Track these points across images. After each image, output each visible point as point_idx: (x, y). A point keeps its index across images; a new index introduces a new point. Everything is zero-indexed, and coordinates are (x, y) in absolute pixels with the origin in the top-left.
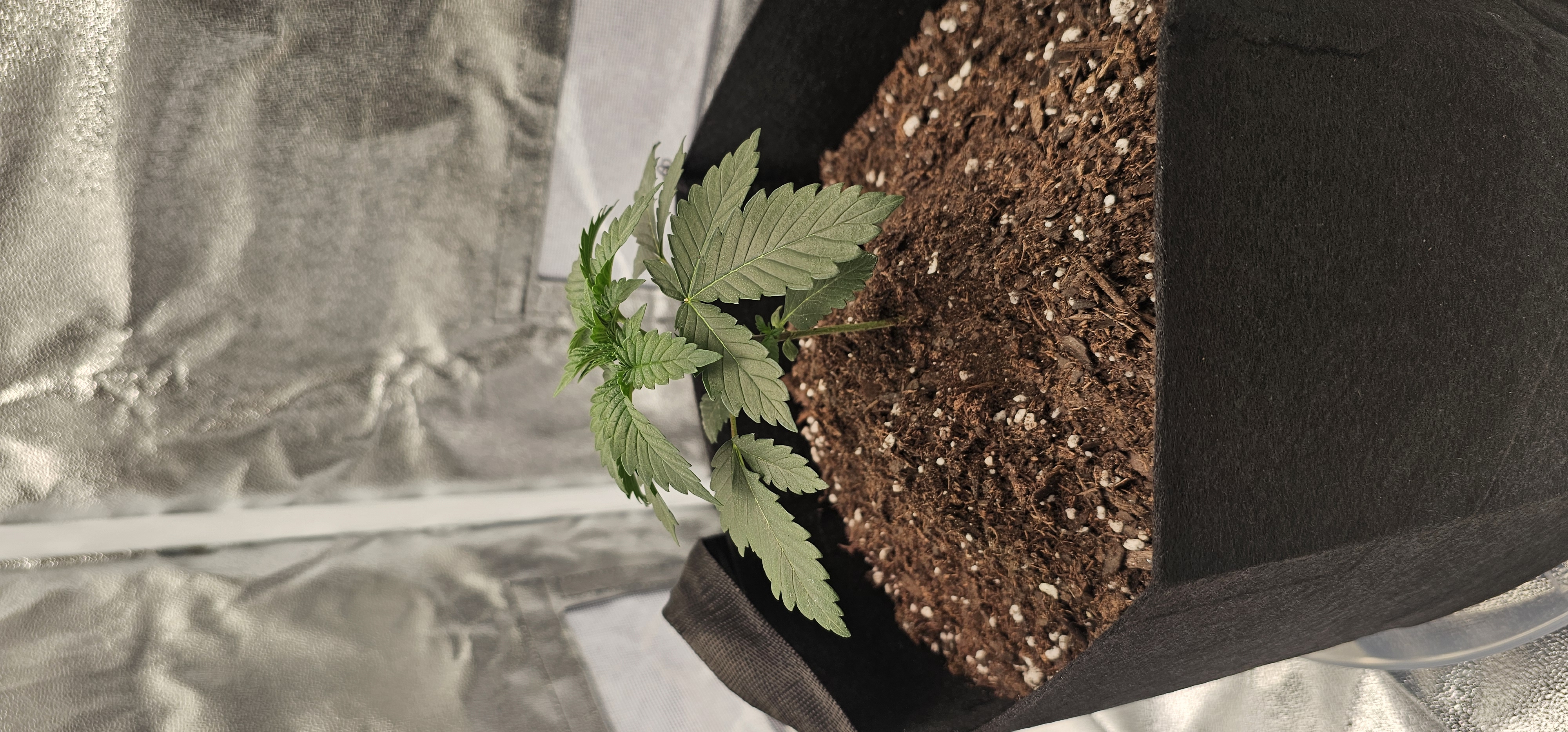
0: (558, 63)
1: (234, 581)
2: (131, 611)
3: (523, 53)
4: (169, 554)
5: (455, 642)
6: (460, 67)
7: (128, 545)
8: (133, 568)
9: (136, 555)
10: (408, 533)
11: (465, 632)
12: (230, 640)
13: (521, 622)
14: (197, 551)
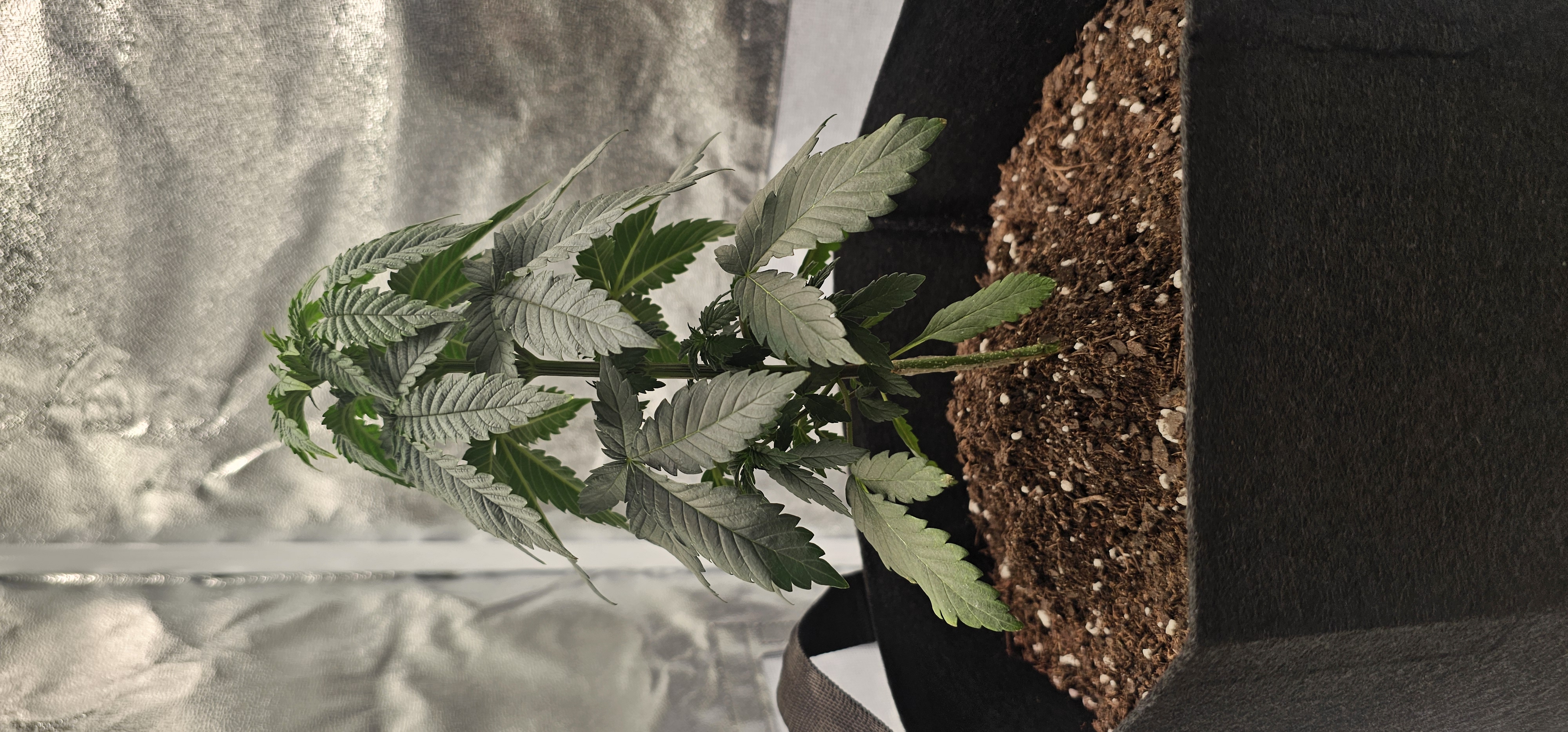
0: (768, 133)
1: (471, 604)
2: (384, 625)
3: (735, 125)
4: (425, 578)
5: (655, 676)
6: (679, 140)
7: (392, 567)
8: (393, 587)
9: (398, 577)
10: (631, 573)
11: (665, 668)
12: (460, 656)
13: (719, 663)
14: (448, 576)
